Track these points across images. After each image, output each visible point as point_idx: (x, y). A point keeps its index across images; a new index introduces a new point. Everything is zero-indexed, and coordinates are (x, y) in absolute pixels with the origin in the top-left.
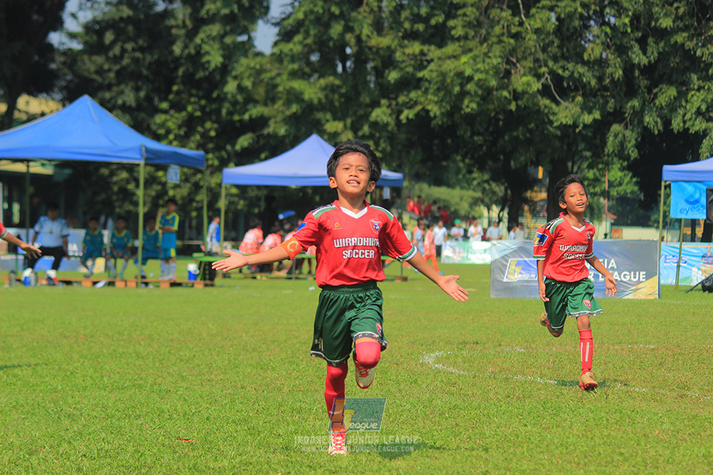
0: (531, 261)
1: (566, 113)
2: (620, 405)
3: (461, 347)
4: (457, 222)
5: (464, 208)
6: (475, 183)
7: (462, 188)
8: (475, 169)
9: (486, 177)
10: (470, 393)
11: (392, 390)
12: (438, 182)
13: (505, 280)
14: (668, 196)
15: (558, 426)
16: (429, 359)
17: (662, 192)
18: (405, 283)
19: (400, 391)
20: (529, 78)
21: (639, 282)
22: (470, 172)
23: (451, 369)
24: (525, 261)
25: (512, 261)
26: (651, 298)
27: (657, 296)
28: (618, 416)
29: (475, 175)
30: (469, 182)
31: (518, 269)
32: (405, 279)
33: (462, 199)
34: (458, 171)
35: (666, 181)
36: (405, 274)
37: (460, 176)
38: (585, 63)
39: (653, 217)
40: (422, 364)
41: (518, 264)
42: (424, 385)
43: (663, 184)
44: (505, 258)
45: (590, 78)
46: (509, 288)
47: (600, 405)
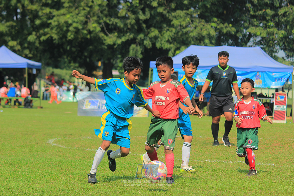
0: (95, 101)
1: (111, 39)
2: (130, 161)
3: (64, 136)
4: (64, 84)
5: (67, 78)
6: (72, 67)
7: (67, 70)
8: (72, 62)
9: (77, 65)
10: (68, 156)
11: (35, 154)
12: (56, 67)
13: (84, 108)
14: (152, 74)
15: (104, 170)
16: (51, 141)
17: (150, 72)
18: (41, 110)
19: (38, 155)
20: (95, 25)
21: (140, 110)
22: (70, 63)
23: (60, 146)
24: (92, 101)
25: (87, 101)
26: (145, 116)
27: (147, 116)
28: (129, 165)
29: (72, 64)
30: (70, 67)
31: (90, 104)
32: (42, 108)
33: (66, 74)
34: (65, 63)
35: (151, 68)
36: (42, 105)
37: (66, 65)
38: (119, 18)
39: (146, 83)
40: (48, 144)
41: (90, 102)
42: (48, 153)
43: (150, 69)
44: (84, 99)
45: (120, 24)
46: (86, 112)
47: (122, 161)
